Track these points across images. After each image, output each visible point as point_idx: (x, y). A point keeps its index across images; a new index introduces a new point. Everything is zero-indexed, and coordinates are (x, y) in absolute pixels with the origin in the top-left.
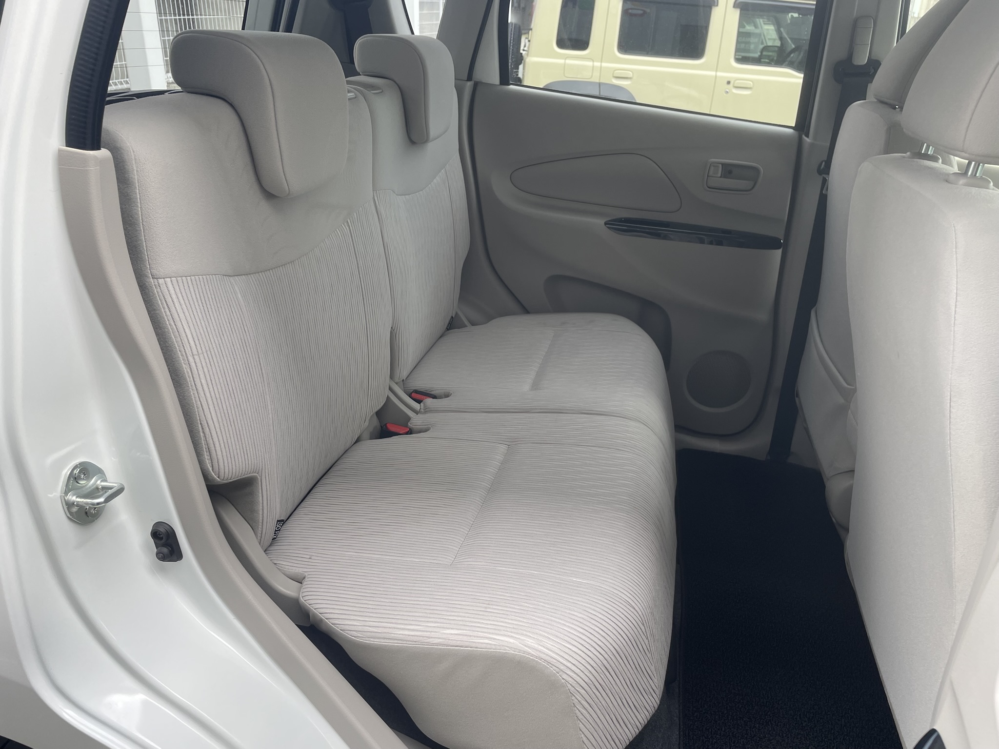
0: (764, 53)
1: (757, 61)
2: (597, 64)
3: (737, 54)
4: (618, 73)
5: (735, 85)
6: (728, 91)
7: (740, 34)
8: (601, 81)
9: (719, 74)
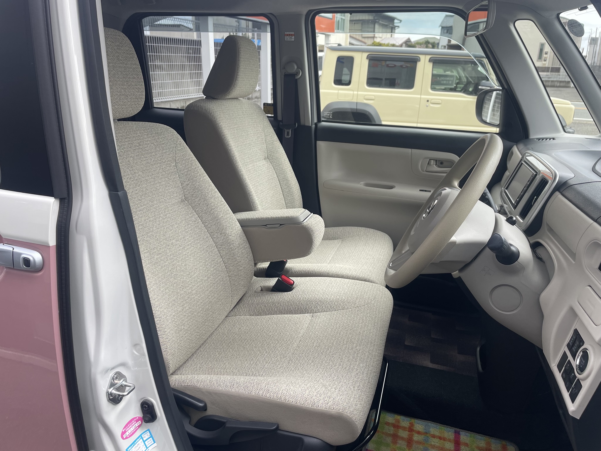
2: (356, 93)
3: (432, 86)
4: (367, 97)
5: (432, 102)
6: (428, 105)
7: (433, 75)
8: (358, 101)
9: (422, 96)
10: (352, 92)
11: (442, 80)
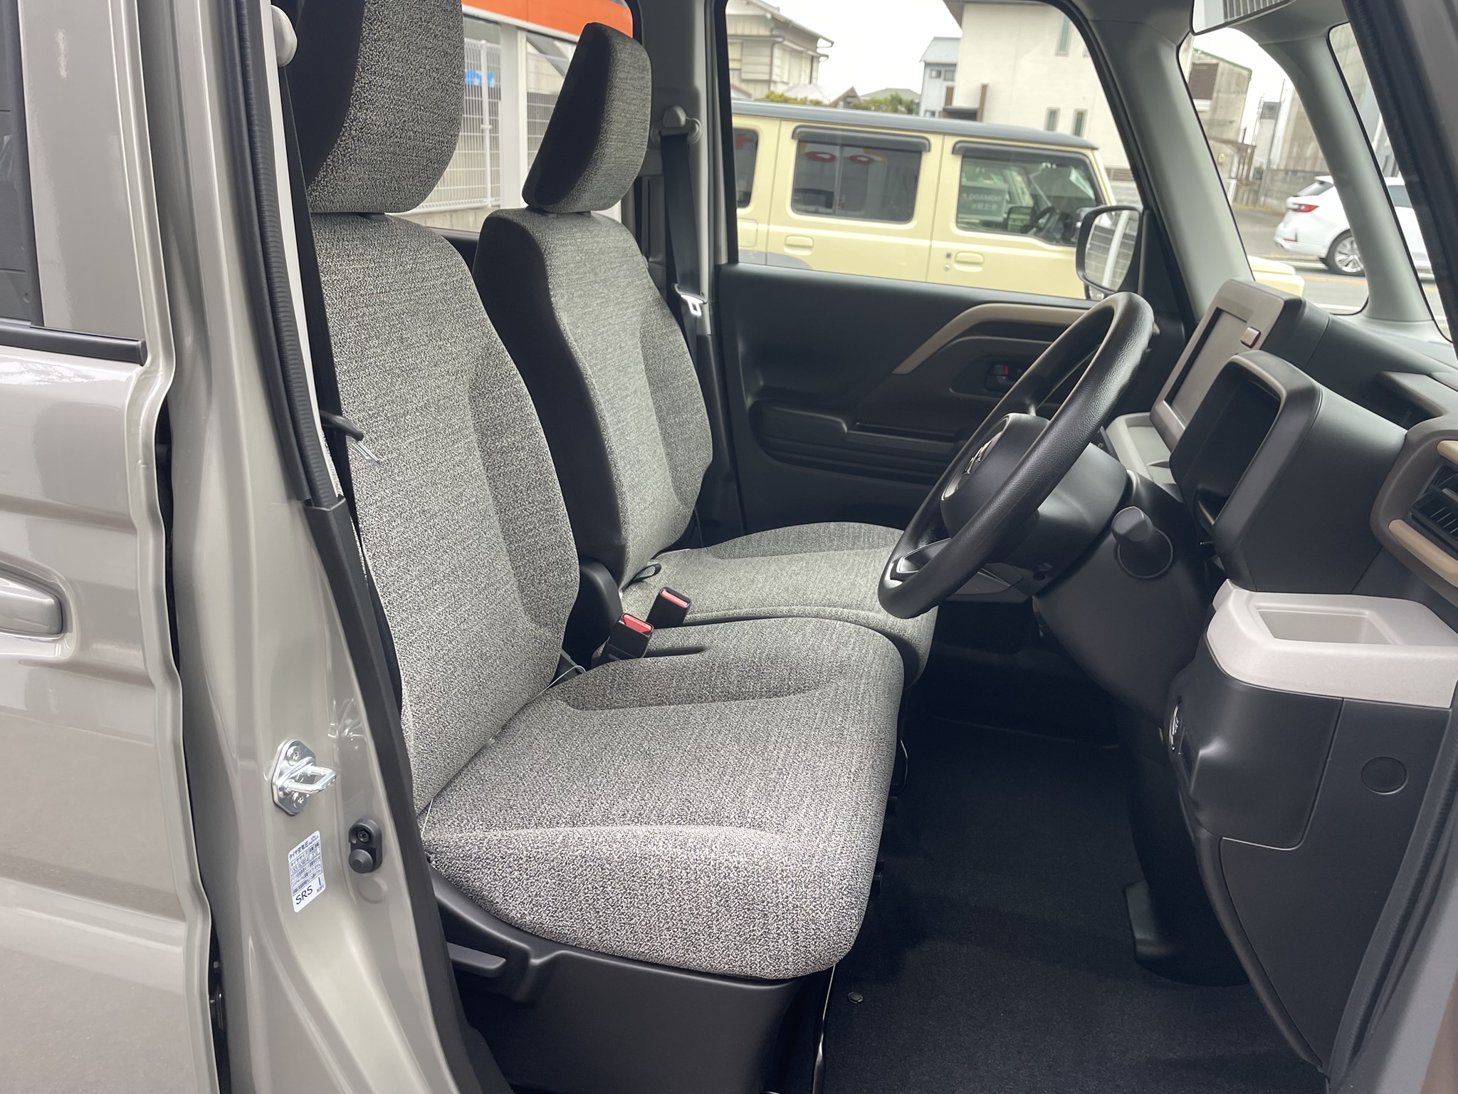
0: (1012, 216)
1: (1003, 227)
2: (763, 227)
3: (960, 216)
4: (791, 240)
5: (958, 259)
6: (947, 266)
7: (963, 189)
8: (769, 251)
9: (936, 244)
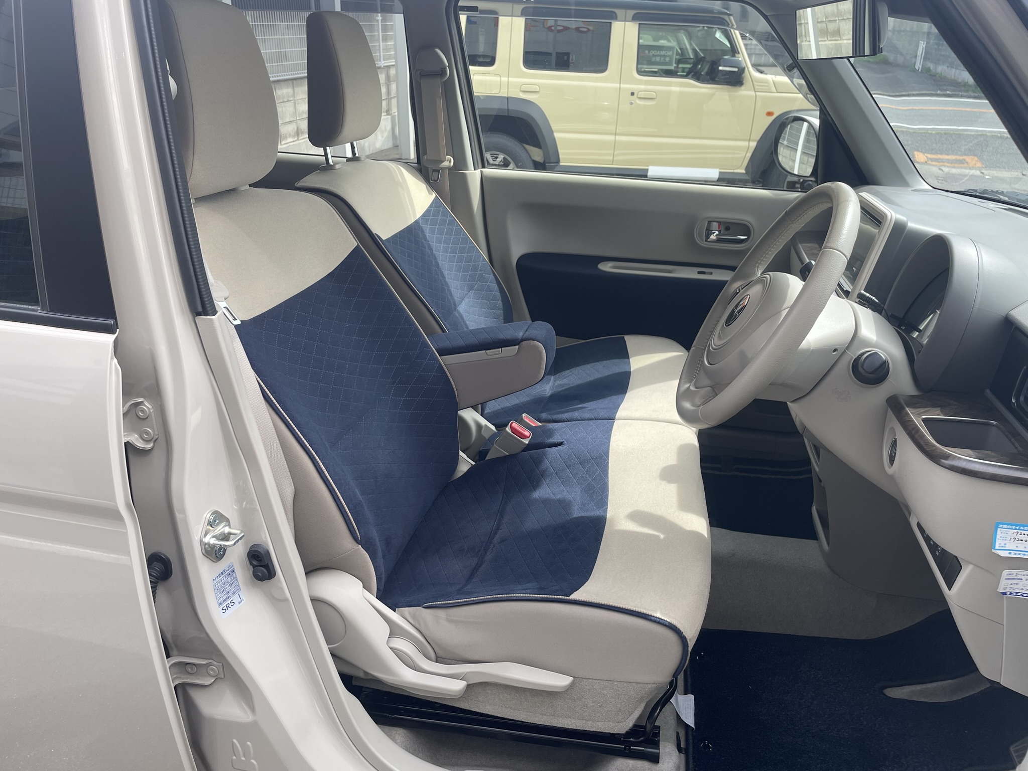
10: (497, 79)
11: (654, 56)
